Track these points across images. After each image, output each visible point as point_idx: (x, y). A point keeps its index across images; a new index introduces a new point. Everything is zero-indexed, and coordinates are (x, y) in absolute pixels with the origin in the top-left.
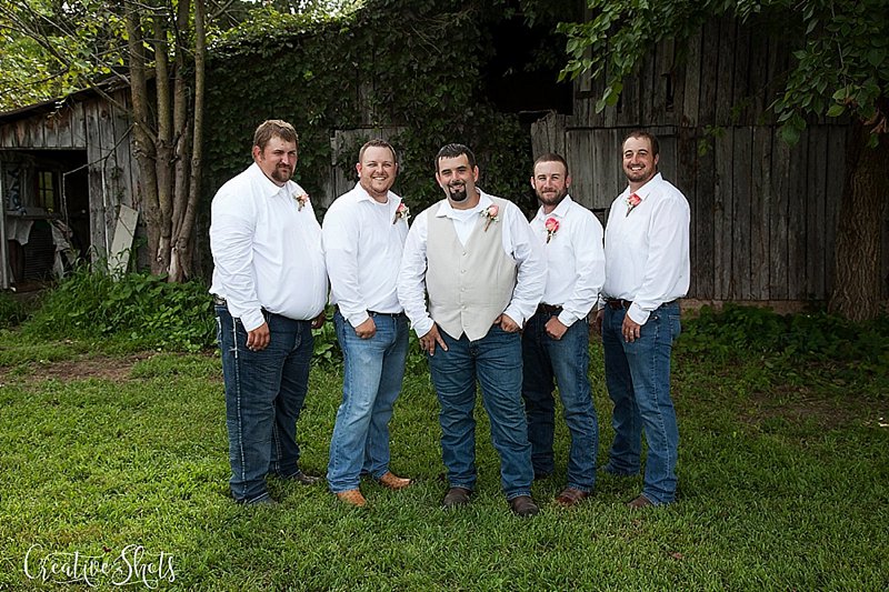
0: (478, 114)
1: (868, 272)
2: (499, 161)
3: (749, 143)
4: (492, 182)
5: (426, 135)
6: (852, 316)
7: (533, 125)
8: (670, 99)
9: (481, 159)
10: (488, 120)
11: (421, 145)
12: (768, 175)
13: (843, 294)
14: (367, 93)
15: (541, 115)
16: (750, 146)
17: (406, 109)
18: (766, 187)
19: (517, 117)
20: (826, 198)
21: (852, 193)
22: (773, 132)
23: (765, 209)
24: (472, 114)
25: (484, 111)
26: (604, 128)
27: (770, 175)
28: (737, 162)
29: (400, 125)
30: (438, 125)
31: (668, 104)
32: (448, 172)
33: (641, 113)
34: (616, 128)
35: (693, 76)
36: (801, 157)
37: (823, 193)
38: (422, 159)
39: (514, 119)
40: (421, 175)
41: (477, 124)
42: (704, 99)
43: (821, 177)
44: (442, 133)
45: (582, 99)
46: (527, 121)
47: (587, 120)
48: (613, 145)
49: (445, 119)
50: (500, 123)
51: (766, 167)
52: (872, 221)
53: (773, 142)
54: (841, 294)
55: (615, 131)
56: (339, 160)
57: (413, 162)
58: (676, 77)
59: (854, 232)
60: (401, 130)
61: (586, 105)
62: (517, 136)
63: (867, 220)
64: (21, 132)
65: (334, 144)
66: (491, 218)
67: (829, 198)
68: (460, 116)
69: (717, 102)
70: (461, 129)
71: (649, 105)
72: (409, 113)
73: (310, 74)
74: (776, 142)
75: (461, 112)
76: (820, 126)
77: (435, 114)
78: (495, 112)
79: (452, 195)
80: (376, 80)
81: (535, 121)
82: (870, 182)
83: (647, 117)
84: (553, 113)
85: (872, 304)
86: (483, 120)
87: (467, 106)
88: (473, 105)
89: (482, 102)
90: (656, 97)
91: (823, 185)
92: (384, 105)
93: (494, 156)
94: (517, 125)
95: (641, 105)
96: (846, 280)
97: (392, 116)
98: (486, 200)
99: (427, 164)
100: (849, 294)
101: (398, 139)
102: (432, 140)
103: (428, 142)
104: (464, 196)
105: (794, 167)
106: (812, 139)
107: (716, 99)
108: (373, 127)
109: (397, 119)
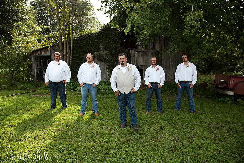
5: (112, 52)
8: (154, 46)
10: (123, 50)
11: (111, 54)
14: (101, 45)
15: (132, 49)
18: (170, 61)
23: (170, 65)
24: (120, 49)
26: (143, 51)
28: (166, 58)
32: (121, 59)
34: (145, 51)
35: (158, 43)
38: (111, 57)
39: (127, 50)
40: (111, 60)
42: (160, 46)
43: (179, 60)
46: (129, 50)
47: (140, 50)
48: (144, 54)
49: (115, 50)
51: (170, 58)
56: (96, 57)
57: (109, 57)
58: (155, 43)
60: (107, 52)
64: (39, 53)
65: (95, 54)
66: (129, 68)
72: (109, 49)
73: (91, 42)
75: (118, 48)
77: (113, 49)
78: (124, 48)
79: (122, 64)
80: (103, 43)
83: (150, 49)
84: (134, 49)
88: (120, 47)
89: (122, 47)
90: (152, 46)
92: (104, 47)
95: (149, 47)
98: (128, 65)
104: (124, 64)
105: (175, 58)
107: (162, 46)
108: (102, 51)
109: (106, 50)
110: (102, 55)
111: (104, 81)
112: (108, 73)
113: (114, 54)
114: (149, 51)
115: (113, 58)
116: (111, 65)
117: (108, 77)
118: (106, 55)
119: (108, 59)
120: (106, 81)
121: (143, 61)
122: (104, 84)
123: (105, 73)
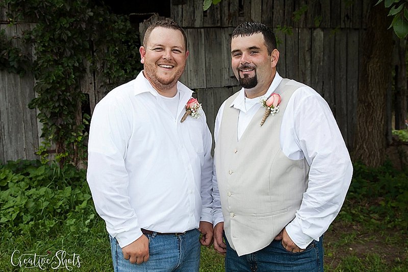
0: (97, 15)
1: (379, 132)
2: (115, 52)
3: (296, 40)
4: (110, 68)
5: (55, 30)
6: (369, 163)
7: (141, 24)
8: (241, 7)
9: (101, 50)
10: (105, 20)
11: (50, 39)
12: (309, 63)
13: (363, 148)
15: (147, 17)
16: (296, 42)
17: (36, 8)
18: (308, 72)
19: (128, 18)
20: (347, 80)
21: (368, 76)
22: (312, 33)
24: (92, 14)
25: (102, 12)
26: (194, 28)
27: (311, 63)
28: (288, 54)
29: (32, 22)
30: (65, 22)
31: (240, 10)
33: (221, 17)
34: (203, 28)
36: (330, 51)
37: (345, 77)
38: (52, 51)
39: (126, 20)
40: (52, 63)
41: (97, 22)
42: (265, 7)
43: (343, 65)
44: (68, 29)
45: (177, 5)
46: (136, 21)
47: (182, 21)
48: (201, 40)
49: (70, 17)
50: (115, 22)
51: (308, 58)
52: (381, 96)
53: (312, 40)
54: (361, 147)
55: (202, 30)
57: (44, 52)
59: (369, 104)
60: (33, 26)
61: (180, 10)
62: (129, 33)
63: (378, 95)
67: (349, 80)
68: (82, 16)
69: (274, 10)
70: (84, 26)
71: (226, 12)
72: (39, 12)
74: (314, 40)
76: (342, 29)
77: (61, 13)
78: (110, 13)
81: (143, 22)
82: (380, 69)
83: (225, 19)
84: (156, 15)
85: (381, 154)
86: (101, 19)
87: (88, 7)
88: (92, 8)
89: (100, 5)
90: (231, 5)
91: (345, 71)
92: (17, 5)
93: (111, 48)
94: (128, 24)
95: (221, 11)
96: (365, 139)
97: (25, 14)
99: (56, 54)
100: (367, 148)
101: (30, 33)
102: (60, 35)
103: (56, 36)
105: (326, 58)
106: (337, 38)
107: (273, 8)
108: (8, 23)
109: (29, 17)
110: (9, 39)
111: (21, 162)
112: (40, 126)
113: (64, 37)
114: (221, 27)
115: (61, 55)
116: (54, 88)
117: (41, 140)
118: (29, 41)
119: (40, 62)
120: (33, 158)
121: (197, 72)
122: (16, 178)
123: (26, 122)
